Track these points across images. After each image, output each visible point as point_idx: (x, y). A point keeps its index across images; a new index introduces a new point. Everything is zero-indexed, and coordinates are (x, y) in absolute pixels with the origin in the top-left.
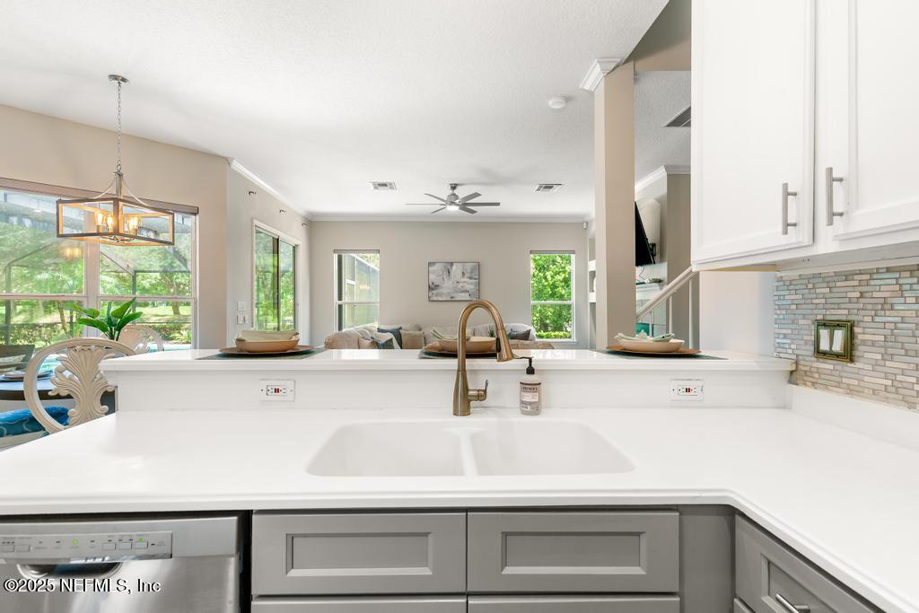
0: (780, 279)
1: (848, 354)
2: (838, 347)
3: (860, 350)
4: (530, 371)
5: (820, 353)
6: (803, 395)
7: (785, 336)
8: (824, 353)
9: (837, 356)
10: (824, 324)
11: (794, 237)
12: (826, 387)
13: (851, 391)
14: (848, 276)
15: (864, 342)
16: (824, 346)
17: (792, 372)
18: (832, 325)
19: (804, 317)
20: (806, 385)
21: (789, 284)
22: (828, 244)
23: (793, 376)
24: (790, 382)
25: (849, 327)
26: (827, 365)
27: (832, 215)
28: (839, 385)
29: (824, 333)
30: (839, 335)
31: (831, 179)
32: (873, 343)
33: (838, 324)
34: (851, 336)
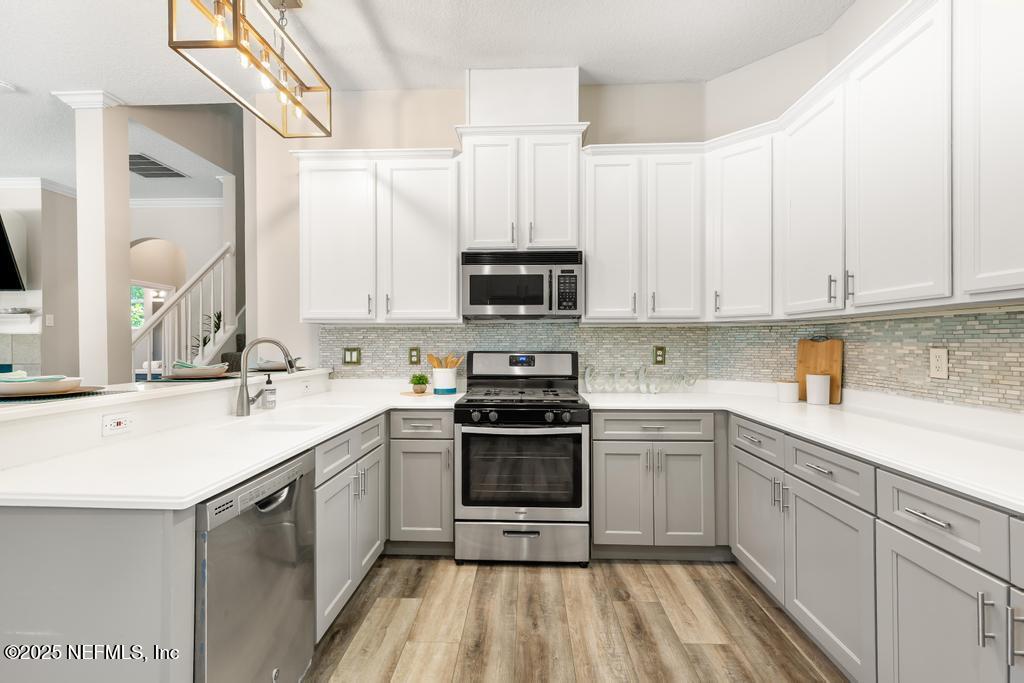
0: (324, 328)
1: (358, 362)
2: (354, 359)
3: (363, 360)
4: (269, 382)
5: (345, 363)
6: (337, 382)
7: (326, 357)
8: (348, 363)
9: (354, 363)
10: (348, 350)
12: (348, 377)
13: (359, 377)
14: (358, 329)
15: (365, 356)
16: (348, 359)
17: (330, 373)
18: (351, 350)
19: (337, 347)
20: (338, 378)
21: (328, 332)
22: (381, 319)
23: (331, 376)
24: (330, 378)
25: (359, 351)
26: (349, 368)
27: (387, 311)
28: (354, 375)
29: (348, 353)
30: (355, 354)
31: (388, 299)
32: (368, 356)
33: (354, 350)
34: (359, 354)
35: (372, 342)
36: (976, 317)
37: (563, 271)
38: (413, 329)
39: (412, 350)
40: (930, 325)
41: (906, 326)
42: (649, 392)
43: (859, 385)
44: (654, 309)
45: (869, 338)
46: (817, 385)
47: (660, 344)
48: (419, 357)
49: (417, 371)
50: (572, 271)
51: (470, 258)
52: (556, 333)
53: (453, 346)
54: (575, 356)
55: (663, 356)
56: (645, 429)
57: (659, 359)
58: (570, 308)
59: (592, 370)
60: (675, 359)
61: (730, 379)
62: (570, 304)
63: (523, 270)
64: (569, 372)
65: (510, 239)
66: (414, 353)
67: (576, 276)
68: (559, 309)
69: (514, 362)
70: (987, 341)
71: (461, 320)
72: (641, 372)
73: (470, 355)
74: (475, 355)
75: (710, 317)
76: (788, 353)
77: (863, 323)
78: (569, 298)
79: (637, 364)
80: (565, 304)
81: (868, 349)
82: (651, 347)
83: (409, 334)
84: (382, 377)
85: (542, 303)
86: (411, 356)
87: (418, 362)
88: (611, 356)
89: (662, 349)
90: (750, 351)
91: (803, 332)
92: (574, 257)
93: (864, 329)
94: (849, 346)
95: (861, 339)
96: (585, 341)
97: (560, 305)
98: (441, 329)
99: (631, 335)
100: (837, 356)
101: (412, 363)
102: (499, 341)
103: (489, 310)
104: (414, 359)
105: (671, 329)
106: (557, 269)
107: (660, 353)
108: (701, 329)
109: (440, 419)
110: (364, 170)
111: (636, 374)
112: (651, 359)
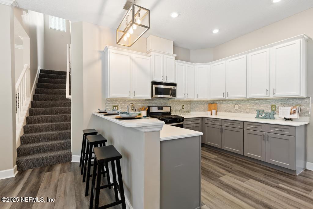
0: (107, 100)
7: (107, 108)
14: (117, 100)
15: (119, 108)
18: (115, 106)
19: (111, 105)
25: (118, 106)
27: (134, 95)
29: (114, 107)
30: (116, 107)
33: (116, 106)
35: (121, 104)
36: (243, 100)
37: (173, 88)
38: (132, 100)
39: (132, 106)
40: (235, 101)
41: (230, 101)
43: (220, 111)
44: (188, 97)
45: (223, 103)
46: (214, 111)
47: (183, 104)
50: (175, 88)
51: (154, 83)
52: (165, 102)
53: (142, 105)
54: (170, 107)
55: (184, 107)
56: (192, 122)
58: (174, 96)
60: (186, 108)
61: (195, 111)
64: (170, 111)
65: (162, 79)
69: (159, 109)
70: (244, 104)
74: (150, 107)
75: (196, 99)
76: (206, 106)
77: (221, 101)
78: (174, 94)
79: (179, 109)
81: (222, 105)
82: (181, 105)
83: (131, 102)
85: (169, 95)
86: (132, 108)
89: (183, 105)
90: (199, 106)
91: (209, 102)
92: (175, 85)
93: (222, 102)
94: (218, 105)
95: (221, 103)
96: (170, 104)
98: (140, 100)
99: (178, 102)
100: (216, 106)
103: (159, 96)
105: (185, 101)
106: (172, 87)
108: (190, 101)
110: (128, 56)
111: (180, 111)
112: (182, 108)
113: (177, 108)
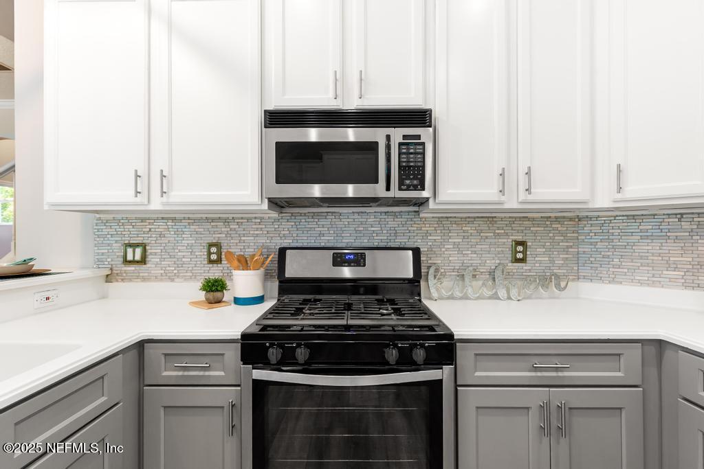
0: (99, 219)
1: (143, 261)
2: (138, 257)
3: (149, 258)
5: (127, 262)
6: (116, 287)
7: (103, 254)
8: (130, 262)
9: (138, 262)
10: (130, 245)
11: (139, 199)
12: (130, 280)
13: (144, 279)
14: (143, 220)
15: (151, 254)
16: (130, 257)
17: (107, 276)
18: (134, 246)
19: (116, 242)
20: (117, 281)
21: (105, 222)
22: (156, 204)
23: (108, 278)
24: (107, 282)
25: (144, 246)
26: (131, 268)
27: (163, 193)
28: (138, 277)
29: (130, 251)
30: (139, 251)
31: (163, 176)
32: (156, 254)
33: (137, 245)
34: (145, 251)
35: (161, 235)
37: (405, 137)
38: (213, 220)
39: (211, 245)
42: (509, 298)
44: (529, 190)
47: (519, 238)
48: (219, 254)
49: (215, 273)
50: (418, 137)
51: (275, 119)
53: (262, 240)
54: (417, 252)
55: (524, 252)
56: (536, 369)
57: (520, 256)
58: (415, 188)
59: (437, 270)
60: (538, 258)
61: (613, 281)
62: (415, 182)
63: (351, 134)
64: (410, 275)
65: (331, 94)
66: (214, 249)
67: (423, 144)
68: (400, 189)
69: (339, 261)
71: (265, 206)
72: (498, 273)
73: (282, 252)
74: (288, 252)
78: (413, 173)
79: (491, 263)
80: (408, 182)
82: (508, 242)
83: (208, 226)
84: (172, 280)
85: (376, 181)
86: (209, 253)
87: (219, 261)
88: (460, 251)
89: (522, 243)
90: (644, 247)
92: (420, 117)
96: (427, 234)
97: (401, 183)
98: (248, 220)
99: (484, 227)
101: (211, 262)
102: (321, 234)
104: (214, 257)
105: (534, 219)
106: (397, 134)
107: (520, 248)
108: (571, 219)
109: (223, 355)
111: (492, 275)
112: (509, 256)
113: (472, 259)
